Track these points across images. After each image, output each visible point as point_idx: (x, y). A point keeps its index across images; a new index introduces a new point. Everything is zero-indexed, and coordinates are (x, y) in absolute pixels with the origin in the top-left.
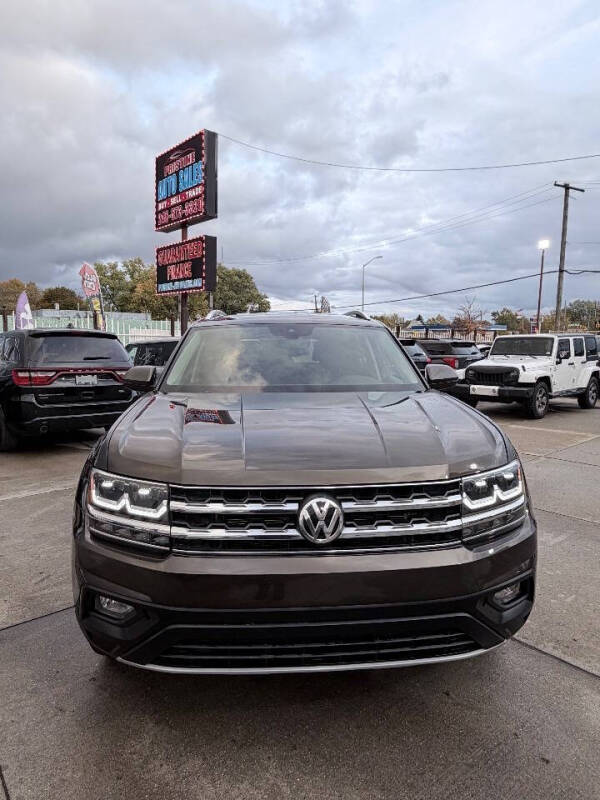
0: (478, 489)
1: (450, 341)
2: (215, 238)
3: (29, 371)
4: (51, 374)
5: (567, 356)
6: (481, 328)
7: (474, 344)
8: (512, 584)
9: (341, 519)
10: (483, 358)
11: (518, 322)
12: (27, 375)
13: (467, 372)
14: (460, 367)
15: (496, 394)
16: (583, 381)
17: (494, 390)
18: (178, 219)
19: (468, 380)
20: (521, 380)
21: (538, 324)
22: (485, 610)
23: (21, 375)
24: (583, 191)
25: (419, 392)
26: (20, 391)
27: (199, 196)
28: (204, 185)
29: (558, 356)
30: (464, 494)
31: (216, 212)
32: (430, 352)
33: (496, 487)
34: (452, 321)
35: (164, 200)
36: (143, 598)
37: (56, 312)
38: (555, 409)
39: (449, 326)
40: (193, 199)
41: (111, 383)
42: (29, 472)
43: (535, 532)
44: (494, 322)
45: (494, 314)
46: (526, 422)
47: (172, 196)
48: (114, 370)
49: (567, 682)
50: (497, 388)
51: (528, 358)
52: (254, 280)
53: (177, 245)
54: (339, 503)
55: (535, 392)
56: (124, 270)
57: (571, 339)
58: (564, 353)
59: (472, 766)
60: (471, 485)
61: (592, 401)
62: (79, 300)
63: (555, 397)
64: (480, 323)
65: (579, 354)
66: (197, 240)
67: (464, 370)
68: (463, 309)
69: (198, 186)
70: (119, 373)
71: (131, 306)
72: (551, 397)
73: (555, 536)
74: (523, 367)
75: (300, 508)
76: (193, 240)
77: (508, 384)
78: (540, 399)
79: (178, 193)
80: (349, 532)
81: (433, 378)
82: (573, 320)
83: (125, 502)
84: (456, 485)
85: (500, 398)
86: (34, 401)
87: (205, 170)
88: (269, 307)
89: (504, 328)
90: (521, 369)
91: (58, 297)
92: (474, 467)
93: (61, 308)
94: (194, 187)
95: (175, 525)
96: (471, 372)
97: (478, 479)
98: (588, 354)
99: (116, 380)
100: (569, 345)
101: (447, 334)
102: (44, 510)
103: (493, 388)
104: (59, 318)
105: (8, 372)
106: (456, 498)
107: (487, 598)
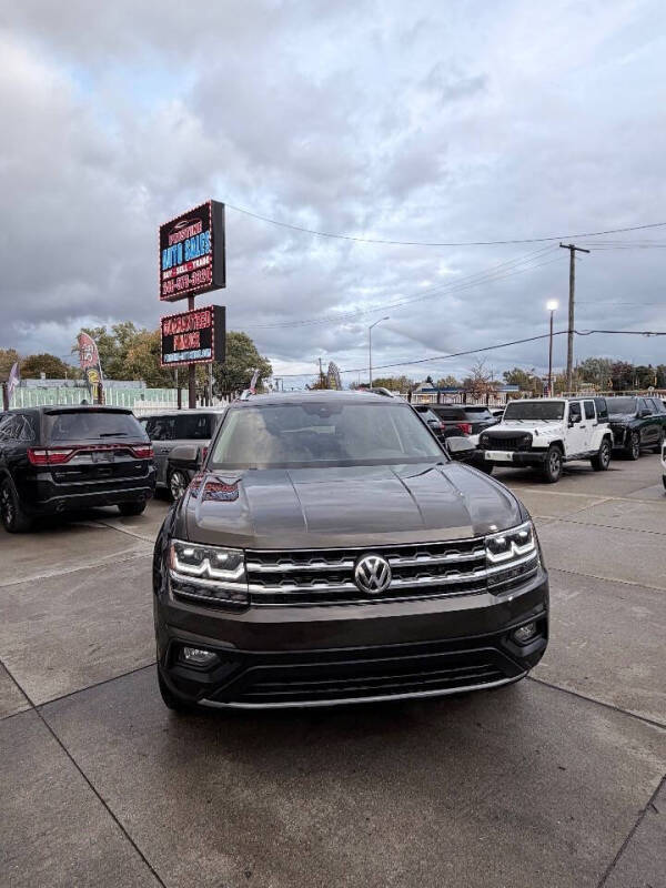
0: (499, 545)
1: (464, 406)
2: (223, 309)
3: (46, 449)
4: (67, 452)
5: (579, 420)
6: (490, 390)
7: (486, 409)
8: (529, 623)
9: (389, 573)
10: (495, 424)
11: (531, 382)
12: (43, 453)
13: (481, 438)
14: (474, 433)
15: (511, 459)
16: (595, 444)
17: (508, 456)
18: (185, 289)
19: (482, 445)
20: (534, 445)
21: (549, 384)
22: (509, 645)
23: (37, 453)
24: (588, 251)
25: (440, 464)
26: (36, 470)
27: (207, 266)
28: (212, 255)
29: (570, 420)
30: (488, 550)
31: (224, 282)
32: (443, 418)
33: (513, 543)
34: (462, 382)
35: (169, 269)
36: (226, 645)
37: (43, 381)
38: (569, 473)
39: (460, 388)
40: (200, 268)
41: (129, 459)
42: (50, 551)
43: (547, 581)
44: (505, 383)
45: (505, 374)
46: (541, 486)
47: (178, 265)
48: (130, 446)
49: (578, 711)
50: (511, 453)
51: (541, 422)
52: (253, 344)
53: (184, 315)
54: (387, 559)
55: (548, 456)
56: (113, 334)
57: (582, 403)
58: (576, 416)
59: (502, 775)
60: (492, 542)
61: (605, 464)
62: (65, 367)
63: (570, 460)
64: (491, 383)
65: (589, 417)
66: (205, 309)
67: (478, 436)
68: (474, 370)
69: (205, 255)
70: (135, 449)
71: (122, 374)
72: (565, 461)
73: (570, 593)
74: (536, 432)
76: (200, 310)
77: (522, 449)
78: (554, 463)
79: (184, 262)
80: (397, 583)
81: (453, 450)
82: (585, 380)
83: (206, 566)
84: (481, 542)
85: (515, 463)
86: (51, 479)
87: (212, 240)
88: (271, 372)
89: (515, 389)
90: (533, 433)
91: (42, 365)
92: (493, 527)
93: (47, 378)
94: (201, 257)
95: (252, 583)
96: (484, 438)
97: (498, 537)
98: (598, 416)
99: (133, 456)
100: (580, 409)
101: (459, 398)
102: (78, 587)
103: (507, 453)
104: (45, 388)
105: (18, 451)
106: (480, 553)
107: (509, 635)
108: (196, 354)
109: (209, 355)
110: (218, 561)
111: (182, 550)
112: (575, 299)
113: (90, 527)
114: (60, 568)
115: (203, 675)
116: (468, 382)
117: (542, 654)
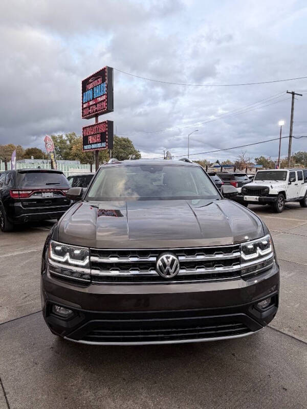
0: (249, 249)
2: (113, 122)
3: (19, 191)
4: (29, 192)
5: (294, 180)
6: (249, 167)
7: (245, 175)
9: (178, 265)
10: (250, 182)
11: (268, 163)
12: (17, 192)
14: (239, 187)
15: (257, 200)
16: (302, 193)
18: (94, 112)
19: (243, 193)
20: (270, 193)
21: (278, 164)
22: (253, 312)
23: (14, 192)
24: (301, 95)
25: (218, 200)
26: (14, 201)
27: (105, 100)
28: (107, 95)
29: (289, 181)
30: (242, 252)
31: (113, 108)
32: (223, 179)
33: (258, 248)
34: (234, 163)
35: (86, 103)
36: (77, 306)
37: (32, 160)
38: (288, 208)
39: (233, 166)
40: (101, 102)
41: (60, 196)
42: (19, 242)
43: (278, 273)
44: (256, 164)
45: (256, 159)
46: (273, 215)
47: (90, 100)
48: (61, 190)
49: (296, 349)
50: (258, 197)
51: (274, 181)
52: (132, 143)
53: (93, 126)
54: (177, 257)
55: (277, 199)
56: (66, 138)
57: (296, 172)
58: (292, 179)
59: (247, 392)
60: (245, 247)
62: (44, 154)
63: (288, 202)
64: (249, 164)
65: (300, 179)
66: (103, 123)
67: (241, 188)
68: (240, 157)
69: (103, 95)
70: (64, 191)
71: (70, 157)
72: (286, 202)
73: (289, 273)
74: (271, 186)
75: (157, 260)
76: (101, 123)
77: (263, 195)
78: (280, 202)
79: (93, 99)
80: (183, 272)
81: (225, 192)
82: (297, 162)
83: (67, 257)
84: (237, 247)
85: (260, 202)
86: (21, 206)
87: (107, 87)
88: (140, 157)
89: (261, 167)
90: (270, 187)
91: (33, 153)
92: (246, 238)
93: (34, 159)
94: (101, 96)
95: (93, 269)
96: (244, 189)
97: (249, 244)
98: (305, 179)
99: (63, 195)
100: (295, 174)
101: (232, 170)
102: (27, 261)
103: (255, 197)
104: (33, 164)
105: (8, 191)
106: (237, 254)
107: (254, 305)
108: (99, 145)
109: (105, 146)
110: (74, 254)
111: (55, 247)
112: (294, 120)
113: (42, 230)
114: (21, 250)
115: (64, 322)
116: (237, 163)
117: (274, 316)
